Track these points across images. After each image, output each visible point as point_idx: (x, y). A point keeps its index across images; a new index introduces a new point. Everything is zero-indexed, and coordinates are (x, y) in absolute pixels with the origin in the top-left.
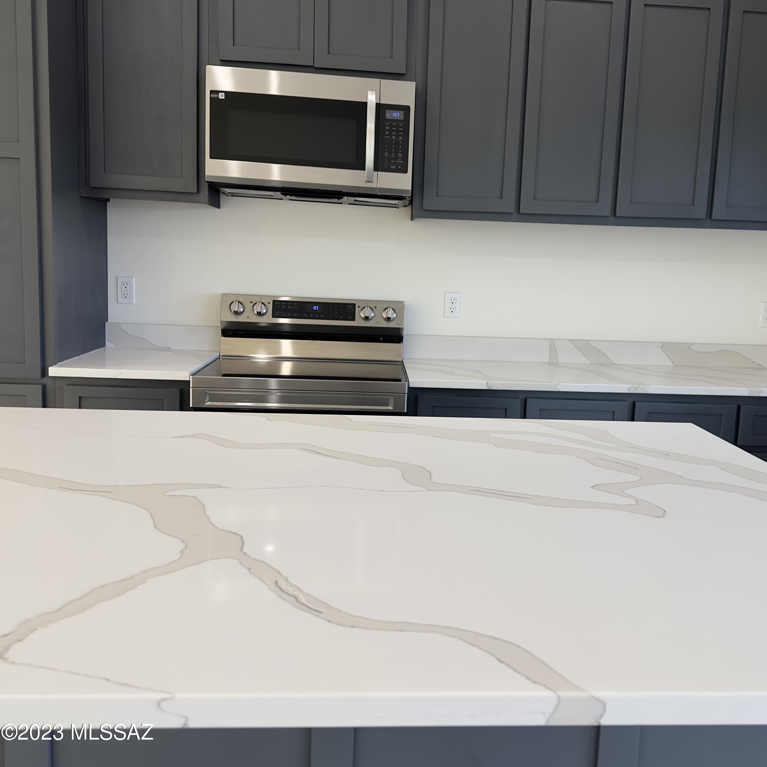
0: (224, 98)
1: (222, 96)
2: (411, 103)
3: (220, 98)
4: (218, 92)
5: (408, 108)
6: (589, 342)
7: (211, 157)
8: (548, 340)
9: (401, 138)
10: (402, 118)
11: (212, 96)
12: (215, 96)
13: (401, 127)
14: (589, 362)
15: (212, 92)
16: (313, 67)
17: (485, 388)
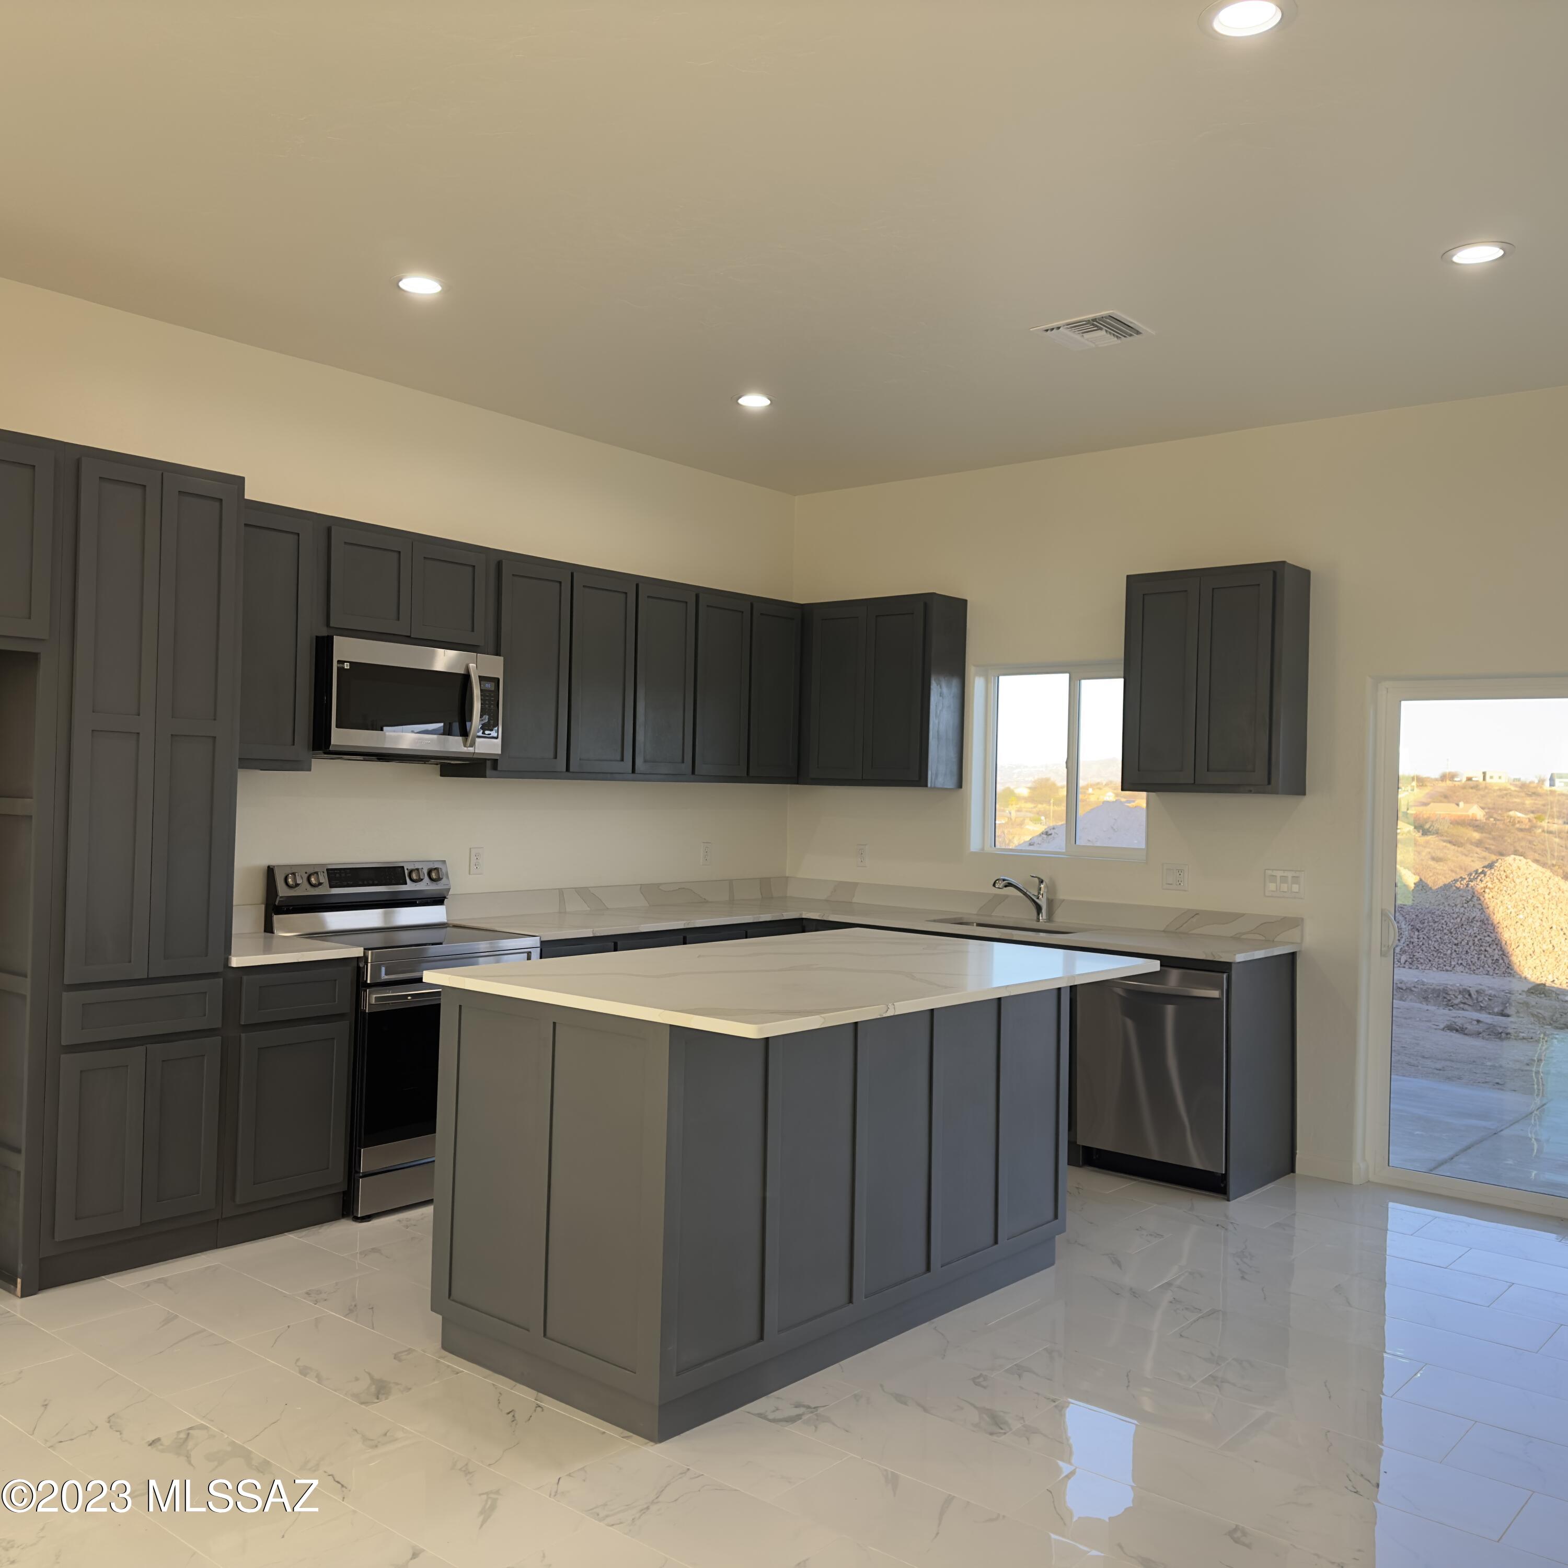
0: (349, 668)
1: (347, 666)
2: (500, 675)
3: (345, 667)
4: (344, 662)
5: (498, 680)
6: (590, 889)
7: (337, 727)
8: (558, 890)
9: (492, 706)
10: (493, 689)
11: (339, 665)
12: (341, 665)
13: (492, 697)
14: (588, 909)
15: (339, 662)
16: (409, 637)
17: (591, 935)
